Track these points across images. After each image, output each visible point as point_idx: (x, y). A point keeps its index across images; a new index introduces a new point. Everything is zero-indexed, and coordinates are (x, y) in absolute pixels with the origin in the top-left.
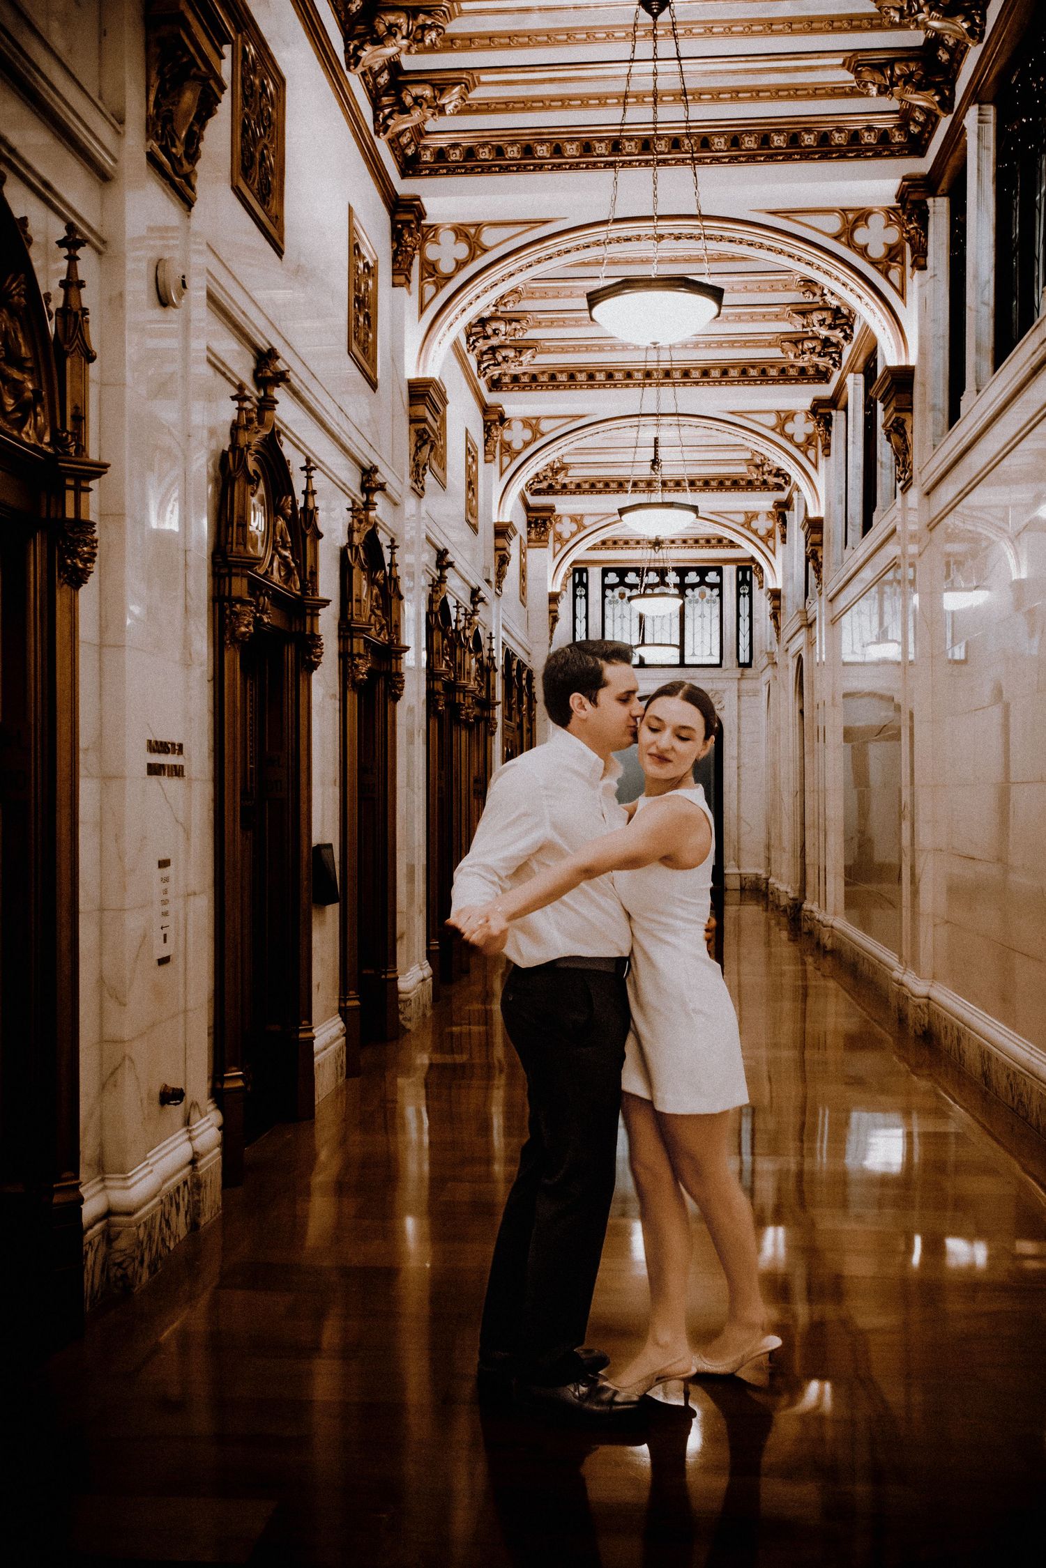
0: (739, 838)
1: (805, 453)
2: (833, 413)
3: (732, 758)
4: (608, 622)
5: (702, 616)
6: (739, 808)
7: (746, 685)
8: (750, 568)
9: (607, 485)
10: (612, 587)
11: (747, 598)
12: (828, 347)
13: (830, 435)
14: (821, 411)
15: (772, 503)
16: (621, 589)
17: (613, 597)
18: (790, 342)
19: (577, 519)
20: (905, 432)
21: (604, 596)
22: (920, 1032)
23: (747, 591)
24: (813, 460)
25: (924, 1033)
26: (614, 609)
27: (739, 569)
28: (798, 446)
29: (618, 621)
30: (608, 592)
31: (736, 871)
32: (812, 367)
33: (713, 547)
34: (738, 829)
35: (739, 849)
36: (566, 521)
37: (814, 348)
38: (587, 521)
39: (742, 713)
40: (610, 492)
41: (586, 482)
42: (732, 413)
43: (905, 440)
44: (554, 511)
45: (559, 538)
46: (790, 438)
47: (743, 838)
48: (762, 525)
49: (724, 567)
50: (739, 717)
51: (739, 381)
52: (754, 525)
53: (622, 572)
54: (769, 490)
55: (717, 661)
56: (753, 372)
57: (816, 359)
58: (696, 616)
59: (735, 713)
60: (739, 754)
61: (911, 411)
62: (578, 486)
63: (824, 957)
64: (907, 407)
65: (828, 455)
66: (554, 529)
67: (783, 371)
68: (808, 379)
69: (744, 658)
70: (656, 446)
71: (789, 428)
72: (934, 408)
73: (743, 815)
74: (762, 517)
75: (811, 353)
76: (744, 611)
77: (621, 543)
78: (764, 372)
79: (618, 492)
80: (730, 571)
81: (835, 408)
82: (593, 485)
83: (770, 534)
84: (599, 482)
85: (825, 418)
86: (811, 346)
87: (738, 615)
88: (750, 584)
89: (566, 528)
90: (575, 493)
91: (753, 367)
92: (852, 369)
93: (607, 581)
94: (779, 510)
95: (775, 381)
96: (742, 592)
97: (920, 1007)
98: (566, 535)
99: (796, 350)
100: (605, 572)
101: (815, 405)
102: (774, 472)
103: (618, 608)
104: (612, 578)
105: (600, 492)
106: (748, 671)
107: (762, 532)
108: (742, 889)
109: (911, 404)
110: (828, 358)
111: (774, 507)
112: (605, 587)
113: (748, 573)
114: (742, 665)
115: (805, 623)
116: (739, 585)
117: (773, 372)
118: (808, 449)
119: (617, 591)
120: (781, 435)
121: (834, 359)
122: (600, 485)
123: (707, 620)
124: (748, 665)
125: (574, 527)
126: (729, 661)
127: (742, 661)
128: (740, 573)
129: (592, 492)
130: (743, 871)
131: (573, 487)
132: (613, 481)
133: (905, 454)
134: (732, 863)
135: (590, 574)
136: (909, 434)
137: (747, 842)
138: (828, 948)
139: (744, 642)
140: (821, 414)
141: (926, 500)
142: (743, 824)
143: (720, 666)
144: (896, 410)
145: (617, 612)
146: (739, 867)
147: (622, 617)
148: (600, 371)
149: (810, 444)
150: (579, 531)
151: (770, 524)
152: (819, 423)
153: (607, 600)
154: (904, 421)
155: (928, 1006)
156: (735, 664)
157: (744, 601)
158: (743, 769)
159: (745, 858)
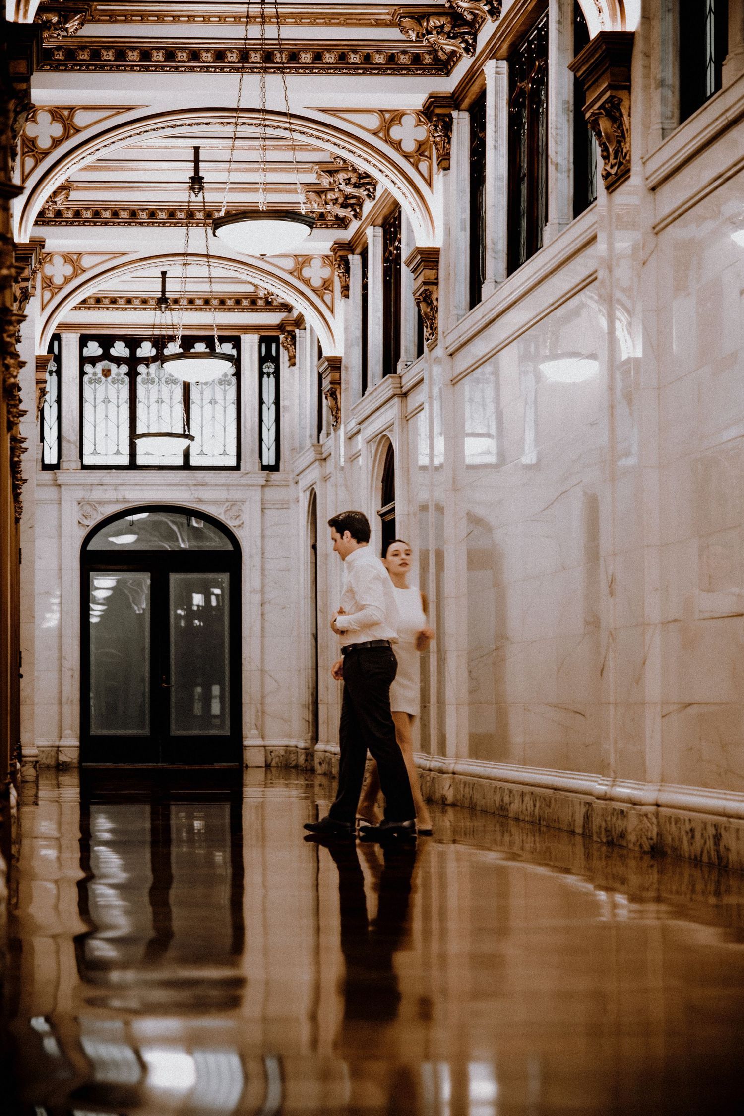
0: (263, 697)
1: (416, 166)
2: (455, 114)
3: (254, 591)
4: (87, 407)
5: (213, 402)
6: (263, 660)
7: (272, 494)
8: (276, 339)
9: (115, 214)
10: (93, 361)
11: (272, 379)
12: (459, 26)
13: (449, 143)
14: (438, 111)
15: (331, 244)
16: (104, 364)
17: (95, 374)
18: (412, 17)
19: (73, 259)
20: (621, 115)
21: (82, 373)
22: (646, 847)
23: (272, 370)
24: (426, 175)
25: (653, 848)
26: (95, 390)
27: (262, 340)
28: (407, 156)
29: (101, 407)
30: (88, 368)
31: (259, 742)
32: (429, 53)
33: (229, 310)
34: (263, 686)
35: (263, 712)
36: (58, 261)
37: (442, 27)
38: (86, 262)
39: (267, 533)
40: (119, 224)
41: (87, 209)
42: (324, 110)
43: (621, 125)
44: (43, 247)
45: (48, 283)
46: (397, 146)
47: (268, 700)
48: (317, 273)
49: (242, 337)
50: (263, 536)
51: (335, 69)
52: (306, 273)
53: (106, 342)
54: (327, 227)
55: (233, 462)
56: (354, 58)
57: (443, 40)
58: (205, 402)
59: (258, 532)
60: (263, 586)
61: (628, 89)
62: (77, 214)
63: (444, 812)
64: (623, 83)
65: (447, 168)
66: (43, 272)
67: (392, 58)
68: (424, 69)
69: (269, 458)
70: (197, 161)
71: (396, 133)
72: (662, 84)
73: (267, 668)
74: (317, 263)
75: (438, 33)
76: (269, 396)
77: (107, 301)
78: (367, 58)
79: (130, 224)
80: (250, 344)
81: (457, 107)
82: (97, 214)
83: (327, 285)
84: (105, 209)
85: (444, 121)
86: (438, 24)
87: (261, 402)
88: (276, 360)
89: (58, 270)
90: (72, 224)
91: (355, 52)
92: (493, 53)
93: (87, 352)
94: (340, 253)
95: (380, 71)
96: (265, 370)
97: (646, 815)
98: (58, 280)
99: (418, 28)
100: (84, 341)
101: (432, 103)
102: (341, 200)
103: (101, 388)
104: (94, 349)
105: (106, 224)
106: (275, 476)
107: (317, 283)
108: (268, 766)
109: (629, 79)
110: (459, 40)
111: (333, 249)
112: (84, 360)
113: (274, 346)
114: (264, 468)
115: (398, 391)
116: (262, 360)
117: (379, 59)
118: (419, 160)
119: (100, 366)
120: (386, 141)
121: (466, 41)
122: (107, 214)
123: (219, 408)
124: (275, 468)
125: (69, 270)
126: (250, 462)
127: (265, 463)
128: (263, 346)
129: (95, 224)
130: (267, 743)
131: (70, 214)
132: (124, 210)
133: (619, 142)
134: (255, 731)
135: (64, 343)
136: (626, 117)
137: (273, 705)
138: (450, 799)
139: (269, 437)
140: (438, 115)
141: (650, 197)
142: (268, 680)
143: (237, 468)
144: (610, 87)
145: (100, 396)
146: (263, 737)
147: (107, 401)
148: (158, 49)
149: (422, 154)
150: (75, 275)
151: (326, 272)
152: (436, 126)
153: (86, 378)
154: (620, 101)
155: (657, 815)
156: (258, 466)
157: (269, 383)
158: (267, 607)
159: (272, 726)
